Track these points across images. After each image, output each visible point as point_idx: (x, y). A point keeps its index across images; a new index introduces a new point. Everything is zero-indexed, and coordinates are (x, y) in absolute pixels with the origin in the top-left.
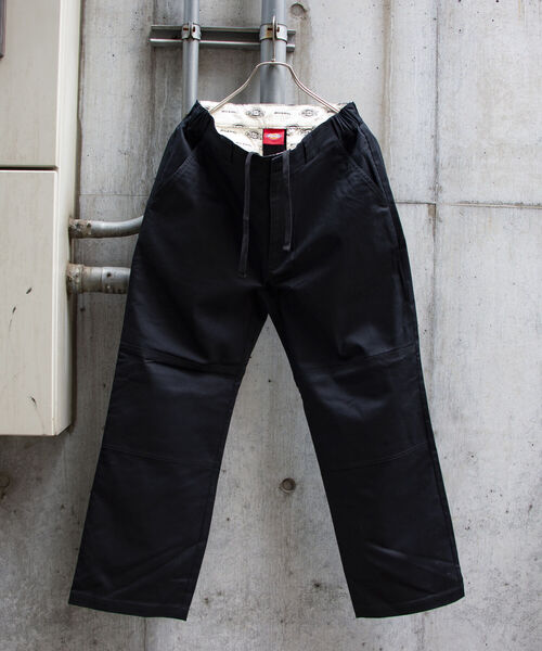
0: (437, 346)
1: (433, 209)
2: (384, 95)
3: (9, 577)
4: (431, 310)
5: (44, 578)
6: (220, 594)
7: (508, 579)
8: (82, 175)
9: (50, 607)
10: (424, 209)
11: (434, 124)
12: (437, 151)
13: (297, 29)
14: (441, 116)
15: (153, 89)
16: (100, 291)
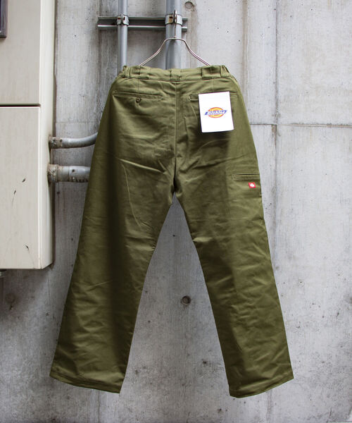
0: (278, 213)
1: (275, 128)
2: (243, 57)
3: (15, 358)
4: (274, 192)
5: (37, 358)
6: (144, 368)
7: (325, 359)
8: (57, 112)
9: (41, 376)
10: (269, 129)
11: (275, 75)
12: (277, 92)
13: (189, 18)
14: (280, 70)
15: (100, 56)
16: (68, 181)
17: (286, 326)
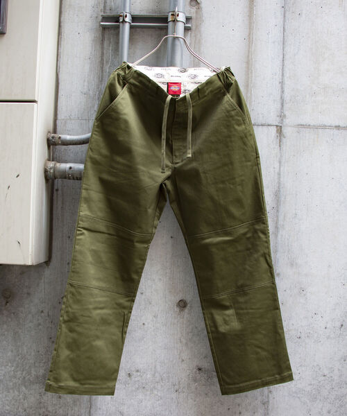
0: (281, 218)
1: (280, 129)
2: (248, 56)
3: (10, 354)
4: (277, 195)
5: (30, 355)
6: (138, 371)
7: (326, 372)
8: (58, 107)
9: (33, 373)
10: (274, 130)
11: (281, 74)
12: (283, 92)
13: (193, 16)
14: (286, 69)
15: (102, 54)
16: (65, 178)
17: (287, 336)
